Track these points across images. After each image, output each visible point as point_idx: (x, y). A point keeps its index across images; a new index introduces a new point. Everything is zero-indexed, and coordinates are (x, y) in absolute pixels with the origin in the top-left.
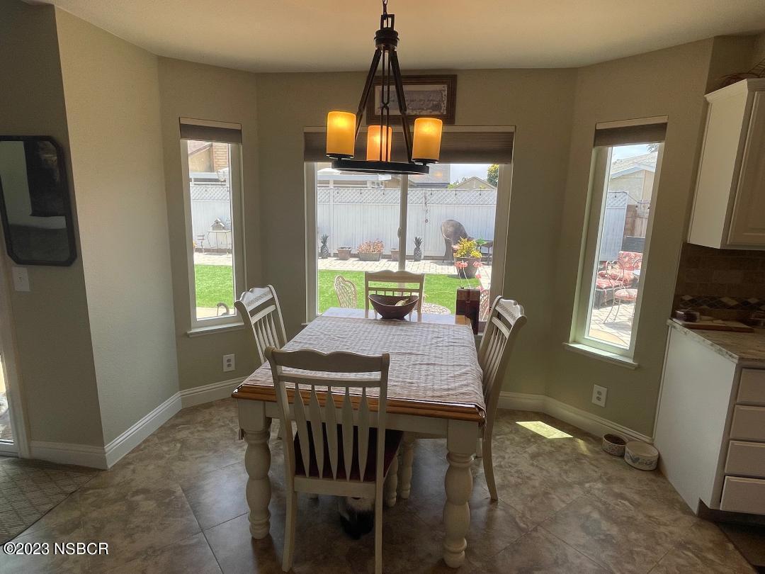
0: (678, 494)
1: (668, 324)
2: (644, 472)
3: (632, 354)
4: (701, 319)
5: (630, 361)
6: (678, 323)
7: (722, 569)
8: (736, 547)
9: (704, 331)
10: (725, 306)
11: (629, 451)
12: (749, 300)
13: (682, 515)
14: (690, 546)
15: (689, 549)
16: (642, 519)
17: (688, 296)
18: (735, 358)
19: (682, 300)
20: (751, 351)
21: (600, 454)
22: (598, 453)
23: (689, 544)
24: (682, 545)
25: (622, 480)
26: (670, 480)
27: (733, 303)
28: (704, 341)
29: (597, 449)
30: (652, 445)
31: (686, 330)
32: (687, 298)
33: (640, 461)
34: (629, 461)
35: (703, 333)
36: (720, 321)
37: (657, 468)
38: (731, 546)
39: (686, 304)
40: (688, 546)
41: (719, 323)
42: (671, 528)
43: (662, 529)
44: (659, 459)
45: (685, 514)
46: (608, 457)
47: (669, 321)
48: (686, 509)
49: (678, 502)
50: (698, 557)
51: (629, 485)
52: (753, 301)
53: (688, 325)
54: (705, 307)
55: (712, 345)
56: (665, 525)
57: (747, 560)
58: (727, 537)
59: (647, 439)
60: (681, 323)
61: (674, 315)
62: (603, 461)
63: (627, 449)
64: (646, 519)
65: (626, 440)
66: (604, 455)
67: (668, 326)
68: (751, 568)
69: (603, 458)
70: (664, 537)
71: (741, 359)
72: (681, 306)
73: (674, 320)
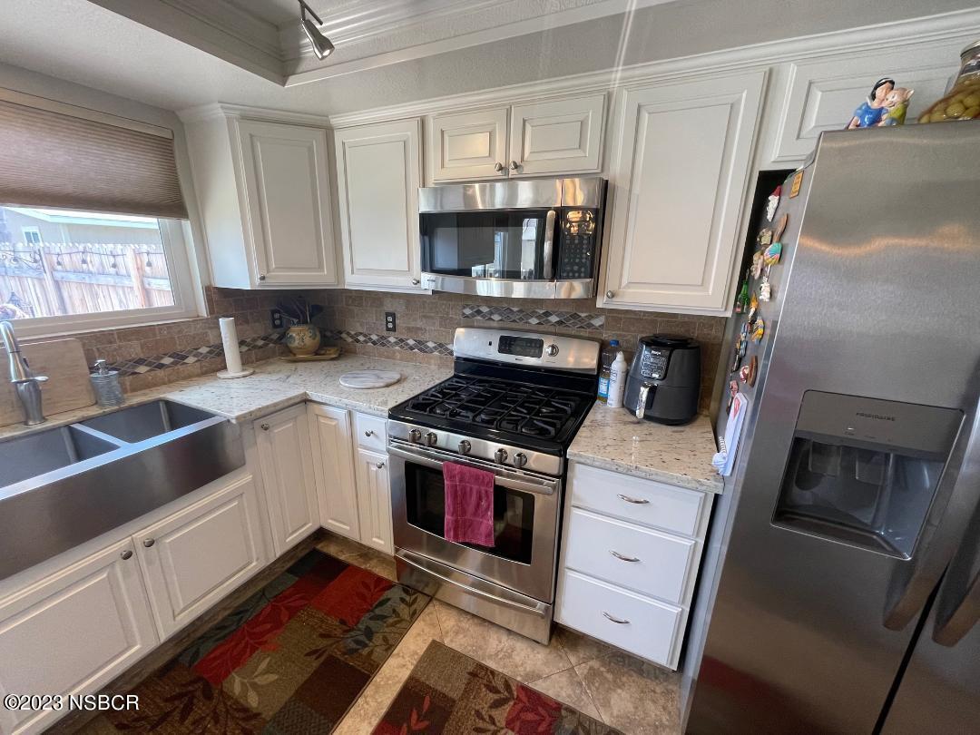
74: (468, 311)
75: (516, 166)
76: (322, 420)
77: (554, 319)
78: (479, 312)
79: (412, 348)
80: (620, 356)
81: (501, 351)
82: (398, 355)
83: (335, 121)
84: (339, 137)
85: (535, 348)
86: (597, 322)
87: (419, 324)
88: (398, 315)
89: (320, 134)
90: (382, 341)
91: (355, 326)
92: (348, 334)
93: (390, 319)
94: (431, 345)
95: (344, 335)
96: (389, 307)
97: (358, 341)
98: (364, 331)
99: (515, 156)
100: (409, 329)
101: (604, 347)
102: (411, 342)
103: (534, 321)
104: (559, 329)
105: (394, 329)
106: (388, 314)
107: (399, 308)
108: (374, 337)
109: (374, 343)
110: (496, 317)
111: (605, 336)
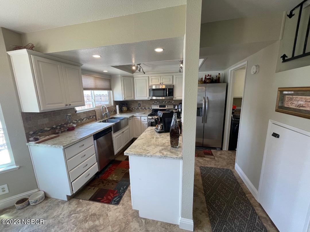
0: (58, 199)
1: (27, 145)
2: (42, 203)
3: (14, 163)
4: (41, 138)
5: (15, 167)
6: (32, 143)
7: (83, 210)
8: (82, 199)
9: (45, 142)
10: (46, 131)
11: (31, 201)
12: (53, 127)
13: (63, 205)
14: (72, 213)
15: (72, 214)
16: (52, 221)
17: (31, 132)
18: (62, 147)
19: (30, 134)
20: (64, 142)
21: (18, 212)
22: (15, 213)
23: (71, 212)
24: (69, 216)
25: (35, 214)
26: (52, 197)
27: (49, 129)
28: (47, 146)
29: (15, 212)
30: (40, 191)
31: (37, 144)
32: (31, 133)
33: (38, 200)
34: (34, 204)
35: (45, 143)
36: (48, 136)
37: (46, 197)
38: (81, 200)
39: (32, 135)
40: (71, 213)
41: (47, 137)
42: (63, 213)
43: (61, 216)
44: (45, 193)
45: (64, 204)
46: (22, 210)
47: (27, 144)
48: (63, 202)
49: (59, 202)
50: (76, 214)
51: (39, 213)
52: (54, 126)
53: (37, 142)
54: (40, 133)
55: (51, 146)
56: (61, 214)
57: (86, 200)
58: (79, 199)
59: (36, 190)
60: (34, 143)
61: (28, 141)
62: (21, 214)
63: (30, 201)
64: (53, 220)
65: (28, 197)
66: (20, 211)
67: (28, 146)
68: (88, 201)
69: (20, 214)
70: (63, 219)
71: (64, 146)
72: (30, 136)
73: (29, 142)
74: (153, 102)
75: (162, 83)
76: (135, 119)
77: (167, 102)
78: (155, 102)
79: (143, 109)
80: (176, 106)
81: (159, 107)
82: (141, 111)
83: (134, 76)
84: (135, 78)
85: (165, 106)
86: (173, 102)
87: (145, 105)
88: (141, 104)
89: (132, 78)
90: (138, 109)
91: (132, 107)
92: (131, 108)
93: (139, 105)
94: (147, 108)
95: (130, 108)
96: (139, 103)
97: (133, 109)
98: (134, 107)
99: (162, 82)
100: (143, 106)
101: (174, 105)
102: (143, 108)
103: (164, 103)
104: (167, 103)
105: (140, 106)
106: (139, 104)
107: (141, 103)
108: (136, 108)
109: (136, 109)
110: (158, 103)
111: (174, 104)
